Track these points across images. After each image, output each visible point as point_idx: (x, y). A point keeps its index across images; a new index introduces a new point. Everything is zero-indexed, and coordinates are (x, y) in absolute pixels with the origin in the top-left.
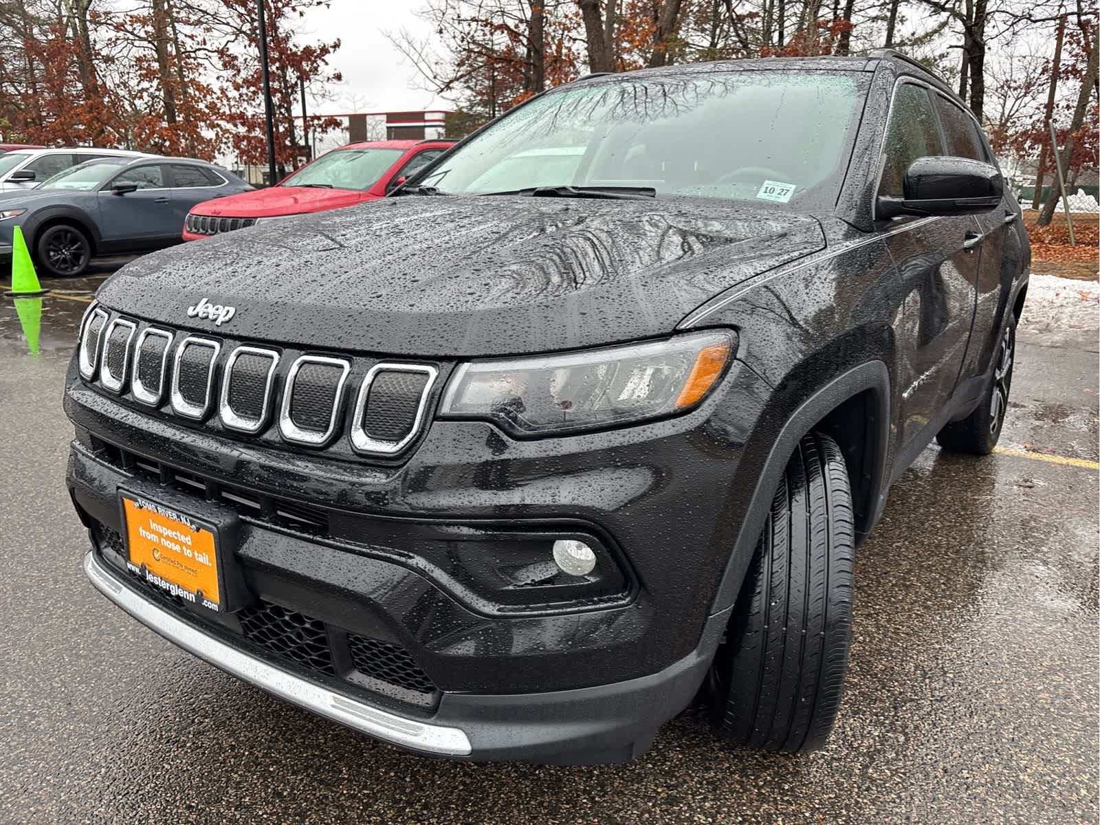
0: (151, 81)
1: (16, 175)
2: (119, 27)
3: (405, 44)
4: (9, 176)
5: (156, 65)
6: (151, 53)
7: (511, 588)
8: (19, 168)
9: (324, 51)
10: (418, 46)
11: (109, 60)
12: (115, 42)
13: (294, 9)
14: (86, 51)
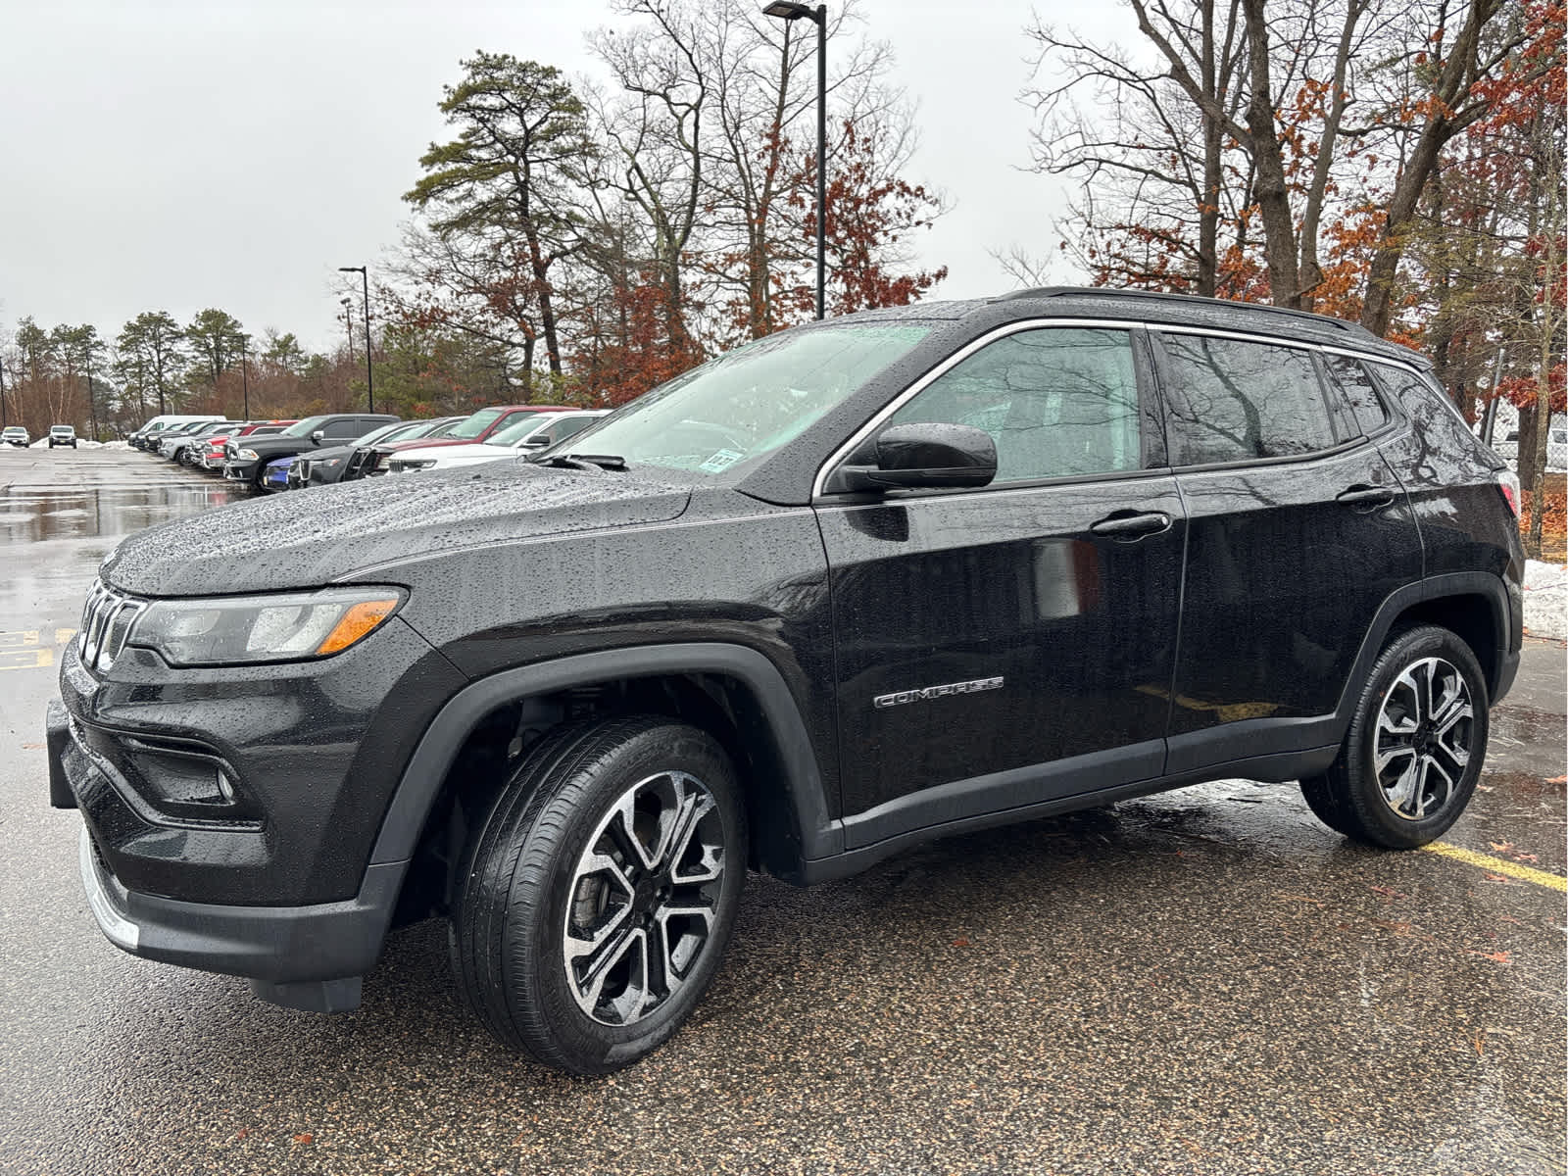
0: (742, 328)
1: (530, 441)
2: (709, 269)
3: (1018, 266)
4: (523, 441)
5: (747, 309)
6: (743, 296)
7: (171, 801)
8: (535, 433)
9: (925, 282)
10: (1032, 266)
11: (700, 306)
12: (699, 287)
13: (886, 234)
14: (674, 298)
